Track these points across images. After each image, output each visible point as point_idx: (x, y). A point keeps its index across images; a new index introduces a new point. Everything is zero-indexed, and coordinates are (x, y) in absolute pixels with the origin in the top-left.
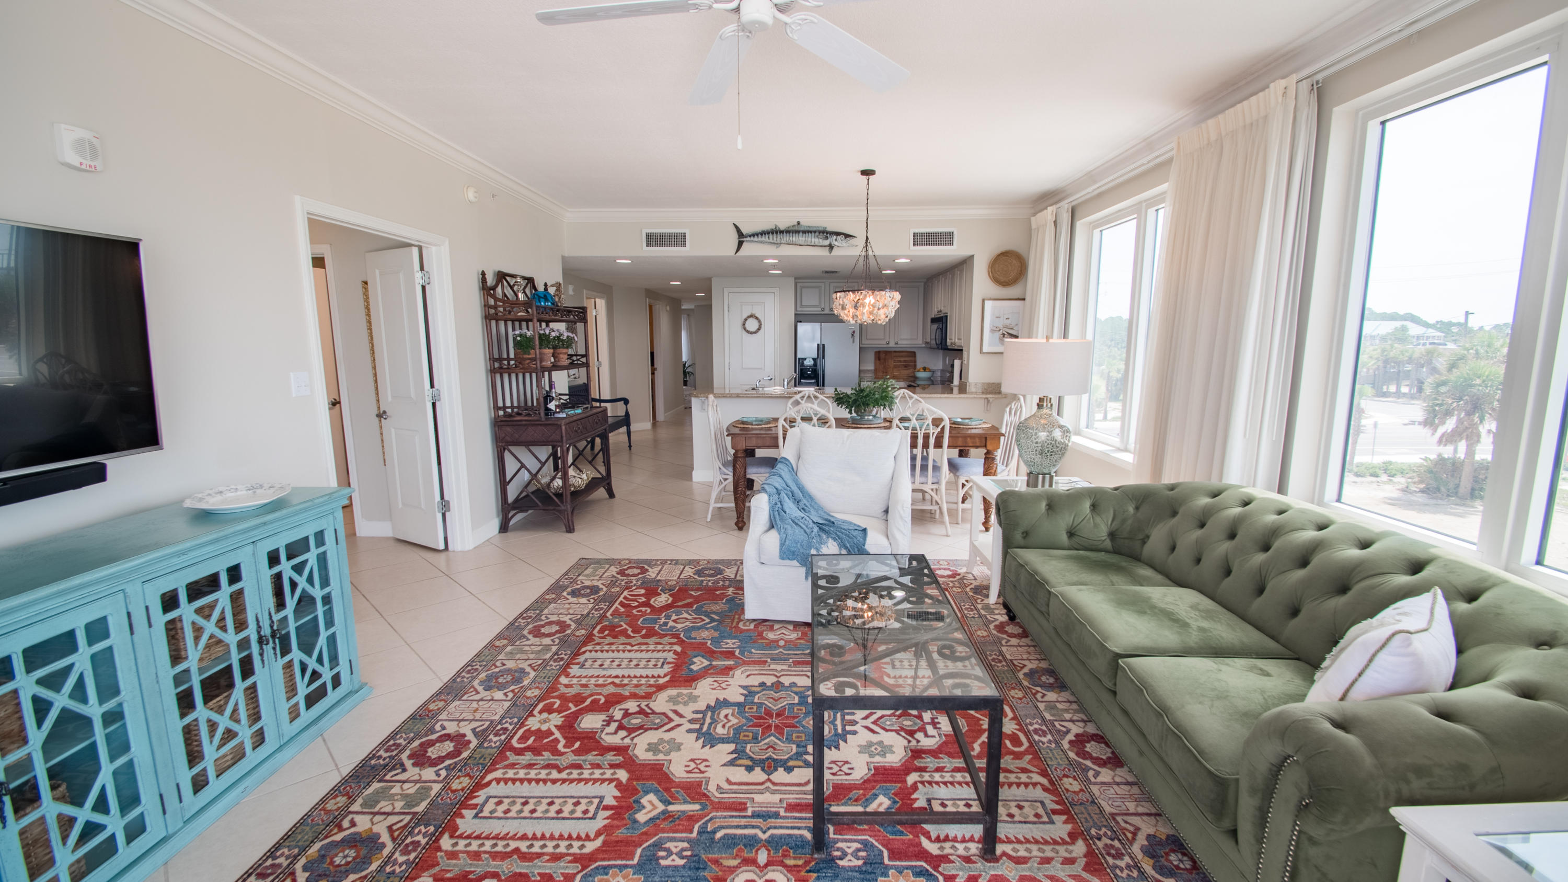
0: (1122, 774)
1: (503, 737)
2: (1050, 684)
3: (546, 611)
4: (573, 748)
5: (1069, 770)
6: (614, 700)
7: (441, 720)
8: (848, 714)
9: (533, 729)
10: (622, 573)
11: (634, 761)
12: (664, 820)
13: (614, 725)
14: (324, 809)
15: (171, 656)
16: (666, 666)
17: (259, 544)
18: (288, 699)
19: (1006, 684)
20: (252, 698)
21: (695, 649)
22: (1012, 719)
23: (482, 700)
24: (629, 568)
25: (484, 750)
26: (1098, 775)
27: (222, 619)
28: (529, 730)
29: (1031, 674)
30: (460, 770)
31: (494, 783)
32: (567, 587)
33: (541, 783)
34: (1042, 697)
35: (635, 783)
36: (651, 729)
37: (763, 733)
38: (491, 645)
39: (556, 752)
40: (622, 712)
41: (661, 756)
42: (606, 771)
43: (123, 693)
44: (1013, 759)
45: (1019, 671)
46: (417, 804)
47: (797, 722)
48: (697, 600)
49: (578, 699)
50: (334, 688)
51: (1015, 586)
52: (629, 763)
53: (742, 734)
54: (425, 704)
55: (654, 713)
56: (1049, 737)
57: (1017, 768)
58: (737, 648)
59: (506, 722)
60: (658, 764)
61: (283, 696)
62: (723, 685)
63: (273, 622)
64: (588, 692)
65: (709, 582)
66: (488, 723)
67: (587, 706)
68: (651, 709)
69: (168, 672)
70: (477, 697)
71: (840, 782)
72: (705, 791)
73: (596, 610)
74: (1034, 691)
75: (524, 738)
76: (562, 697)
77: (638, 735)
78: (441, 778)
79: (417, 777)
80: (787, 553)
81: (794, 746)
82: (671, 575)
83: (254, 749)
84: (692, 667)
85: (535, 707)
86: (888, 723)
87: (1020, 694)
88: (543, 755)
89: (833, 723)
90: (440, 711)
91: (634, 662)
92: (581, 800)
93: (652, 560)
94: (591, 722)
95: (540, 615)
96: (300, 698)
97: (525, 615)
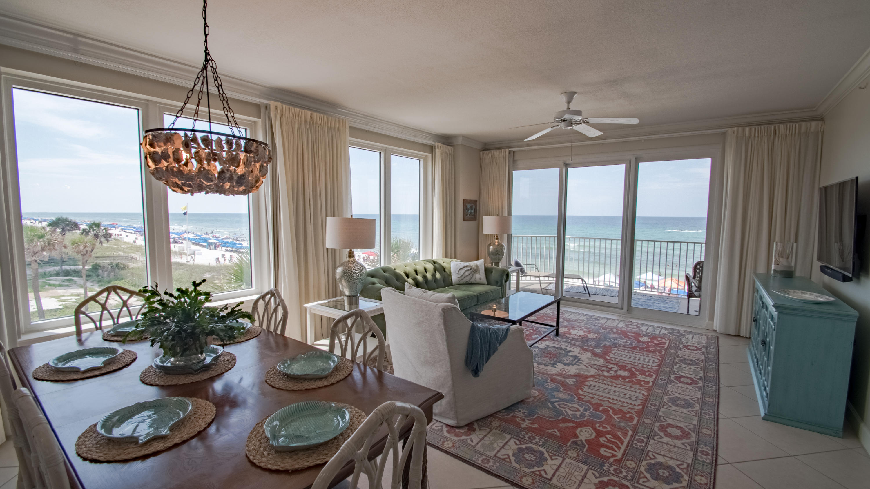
62: (563, 370)
84: (575, 381)
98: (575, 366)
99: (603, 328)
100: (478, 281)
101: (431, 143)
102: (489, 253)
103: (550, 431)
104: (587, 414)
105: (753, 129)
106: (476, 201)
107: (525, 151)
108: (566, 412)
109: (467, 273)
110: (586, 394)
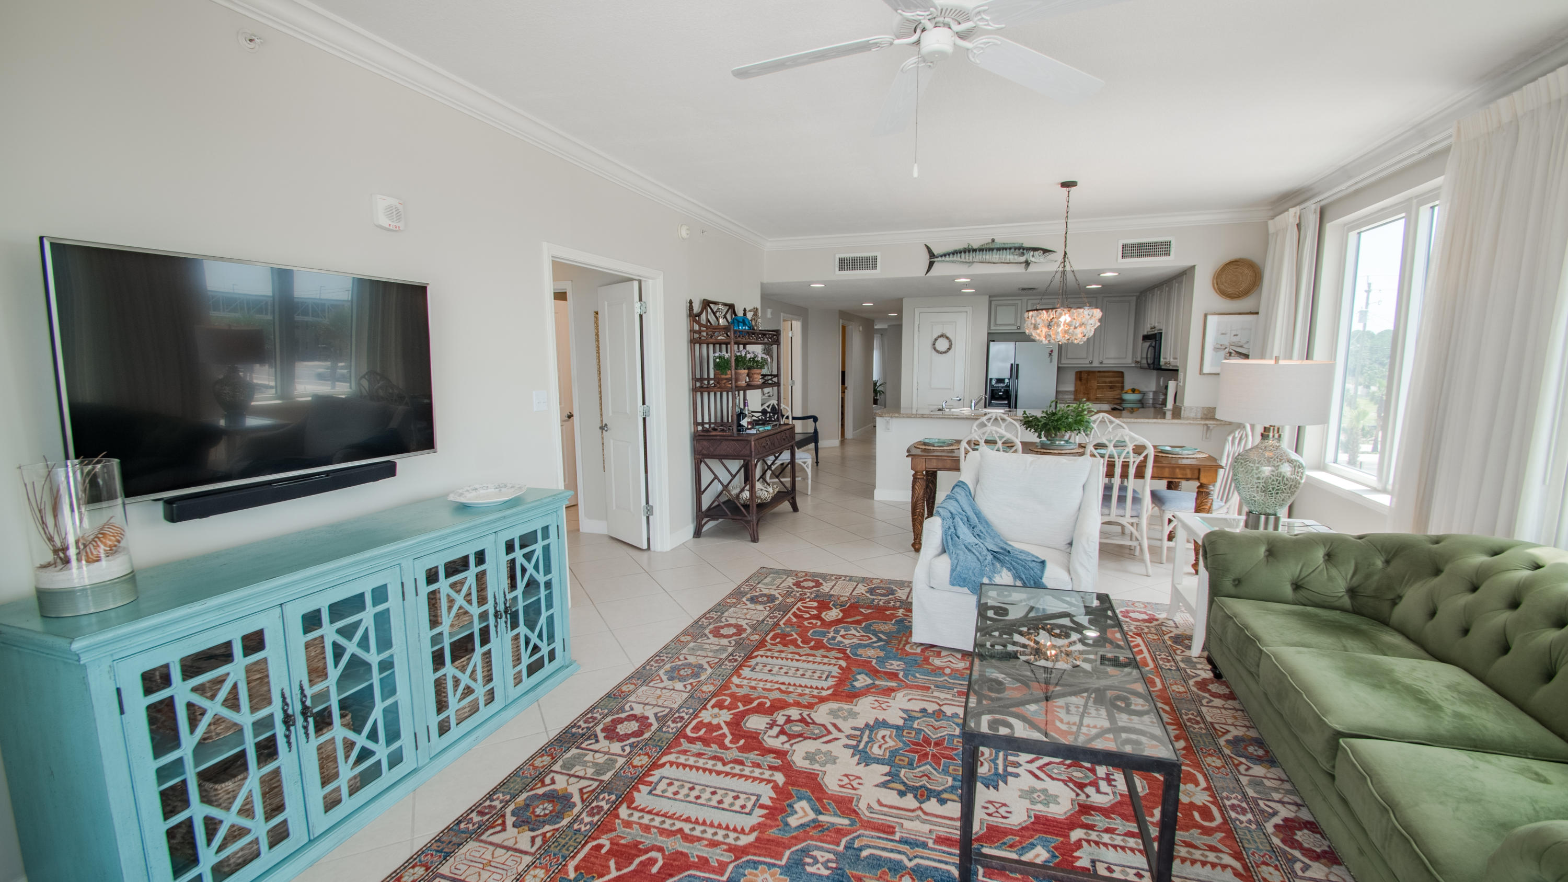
0: (1339, 873)
1: (679, 725)
2: (1259, 756)
3: (726, 614)
4: (738, 745)
5: (1271, 858)
6: (779, 705)
7: (631, 702)
8: (1011, 755)
9: (705, 721)
10: (797, 584)
11: (791, 766)
12: (814, 828)
13: (776, 730)
14: (532, 765)
15: (430, 621)
16: (830, 679)
17: (499, 534)
18: (514, 666)
19: (1201, 749)
20: (488, 662)
21: (859, 666)
22: (1204, 789)
23: (665, 688)
24: (805, 580)
25: (662, 734)
26: (1307, 869)
27: (469, 594)
28: (701, 722)
29: (1235, 743)
30: (641, 749)
31: (668, 765)
32: (747, 594)
33: (707, 772)
34: (1247, 770)
35: (790, 788)
36: (810, 738)
37: (919, 760)
38: (677, 639)
39: (723, 746)
40: (785, 718)
41: (816, 766)
42: (765, 771)
43: (394, 647)
44: (1201, 834)
45: (1220, 737)
46: (604, 773)
47: (956, 755)
48: (867, 617)
49: (747, 700)
50: (550, 661)
51: (1221, 640)
52: (787, 768)
53: (898, 758)
54: (620, 685)
55: (814, 723)
56: (1250, 816)
57: (1205, 844)
58: (901, 670)
59: (683, 711)
60: (813, 773)
61: (511, 664)
63: (506, 600)
64: (755, 695)
65: (881, 601)
66: (668, 710)
67: (754, 707)
68: (812, 719)
69: (427, 634)
70: (661, 685)
71: (995, 824)
72: (856, 808)
73: (771, 618)
74: (1236, 762)
75: (696, 729)
76: (732, 696)
77: (798, 742)
78: (626, 753)
79: (606, 749)
80: (958, 579)
81: (950, 779)
82: (843, 591)
83: (486, 705)
84: (855, 683)
85: (709, 701)
86: (1055, 771)
87: (1218, 763)
88: (711, 747)
89: (994, 761)
90: (631, 693)
91: (801, 672)
92: (740, 795)
93: (827, 575)
94: (755, 723)
95: (721, 617)
96: (523, 667)
97: (708, 616)
110: (833, 661)
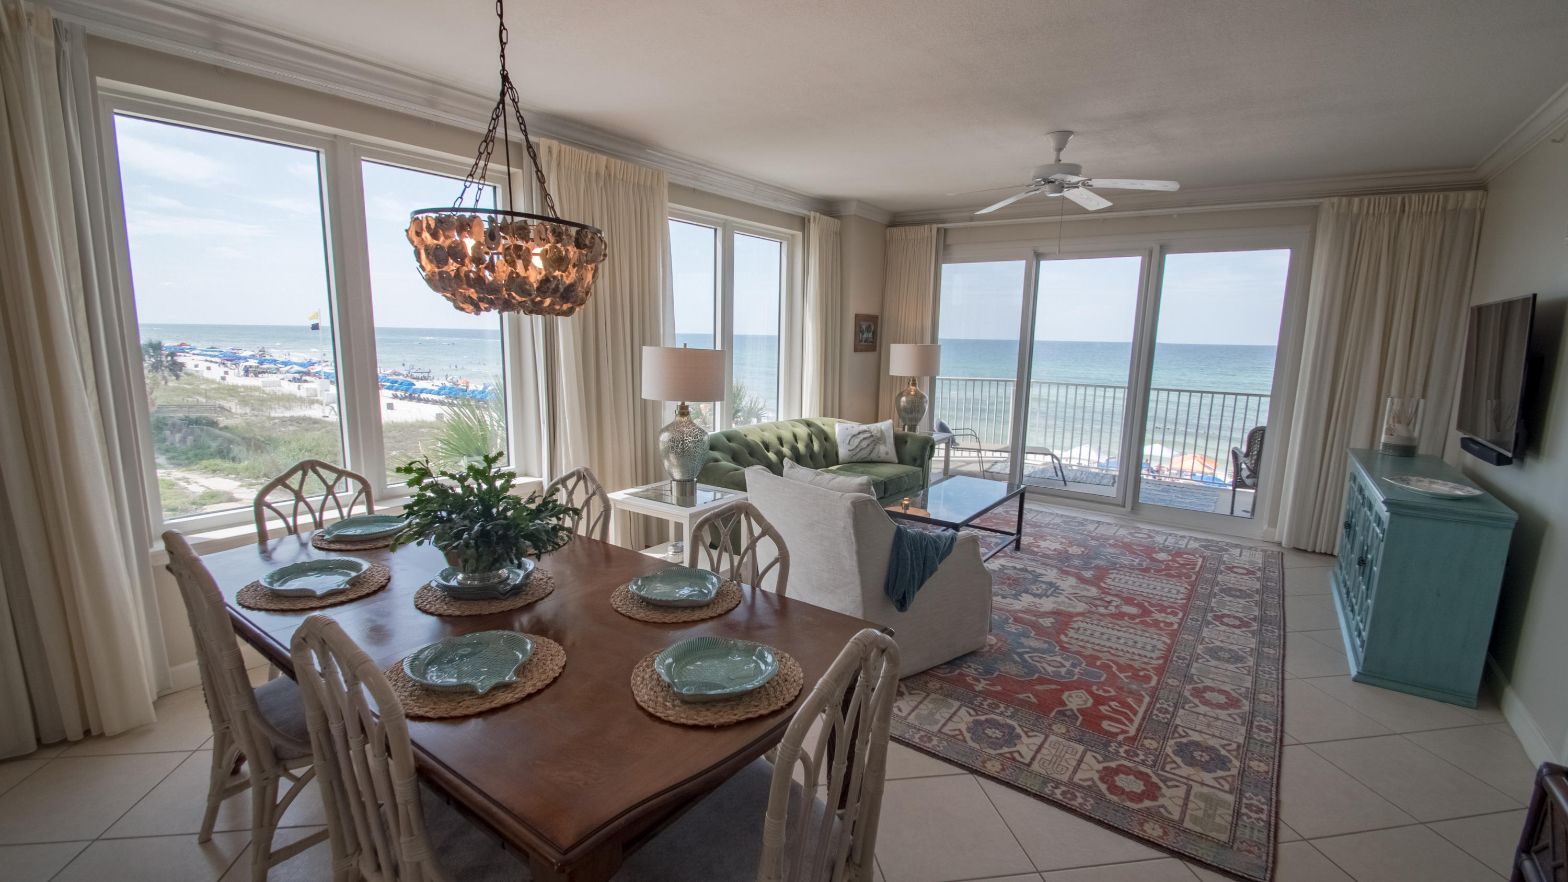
62: (1032, 604)
98: (1052, 599)
99: (1093, 538)
100: (883, 456)
101: (803, 212)
102: (899, 410)
103: (1021, 696)
104: (1077, 671)
105: (1366, 201)
106: (877, 317)
107: (965, 228)
108: (1044, 668)
109: (864, 444)
110: (1073, 641)
